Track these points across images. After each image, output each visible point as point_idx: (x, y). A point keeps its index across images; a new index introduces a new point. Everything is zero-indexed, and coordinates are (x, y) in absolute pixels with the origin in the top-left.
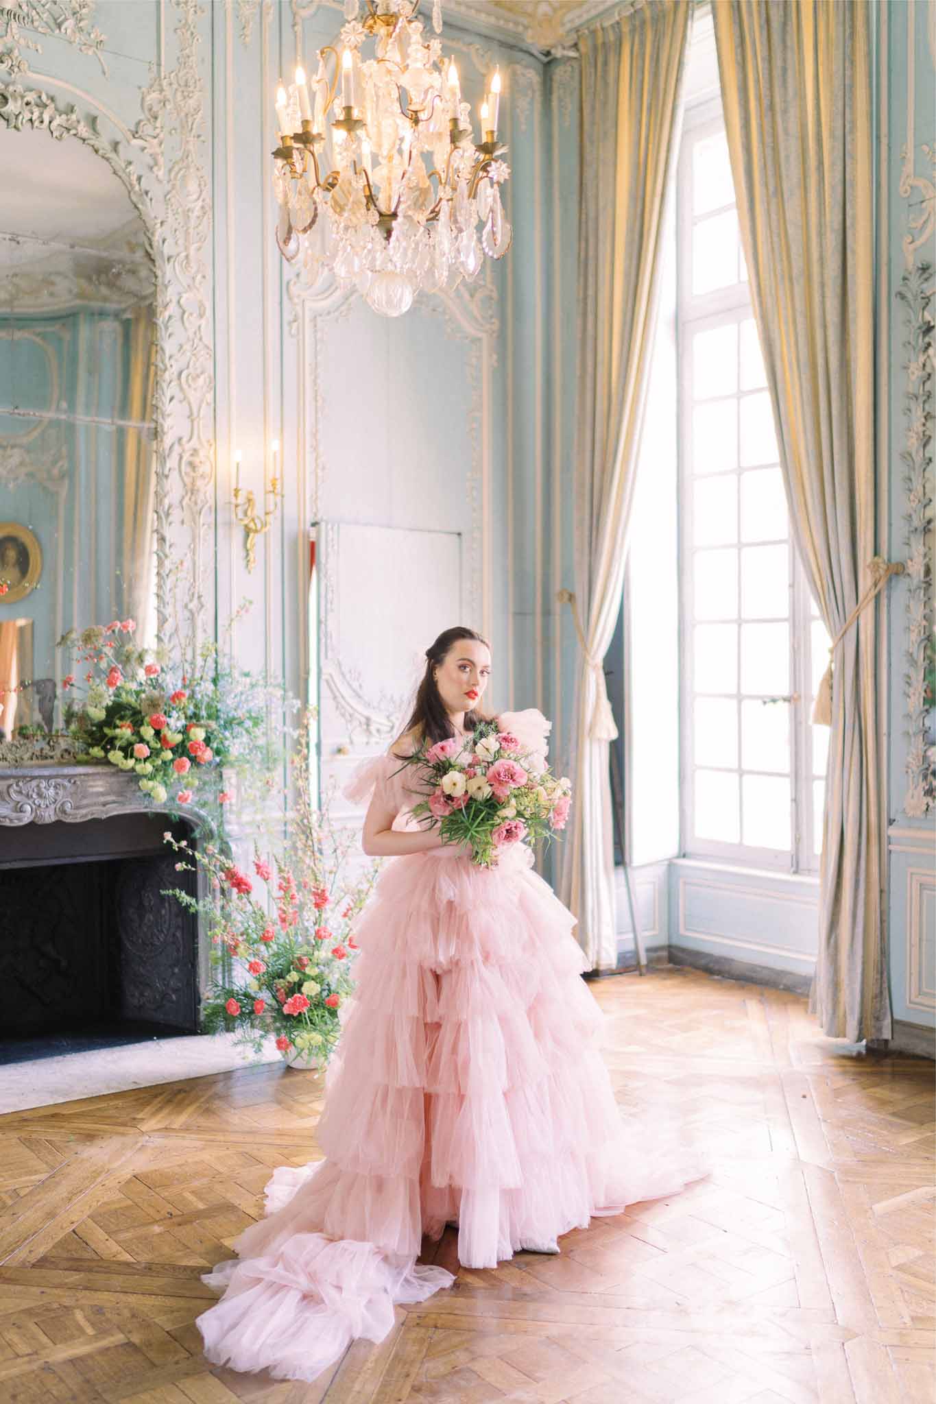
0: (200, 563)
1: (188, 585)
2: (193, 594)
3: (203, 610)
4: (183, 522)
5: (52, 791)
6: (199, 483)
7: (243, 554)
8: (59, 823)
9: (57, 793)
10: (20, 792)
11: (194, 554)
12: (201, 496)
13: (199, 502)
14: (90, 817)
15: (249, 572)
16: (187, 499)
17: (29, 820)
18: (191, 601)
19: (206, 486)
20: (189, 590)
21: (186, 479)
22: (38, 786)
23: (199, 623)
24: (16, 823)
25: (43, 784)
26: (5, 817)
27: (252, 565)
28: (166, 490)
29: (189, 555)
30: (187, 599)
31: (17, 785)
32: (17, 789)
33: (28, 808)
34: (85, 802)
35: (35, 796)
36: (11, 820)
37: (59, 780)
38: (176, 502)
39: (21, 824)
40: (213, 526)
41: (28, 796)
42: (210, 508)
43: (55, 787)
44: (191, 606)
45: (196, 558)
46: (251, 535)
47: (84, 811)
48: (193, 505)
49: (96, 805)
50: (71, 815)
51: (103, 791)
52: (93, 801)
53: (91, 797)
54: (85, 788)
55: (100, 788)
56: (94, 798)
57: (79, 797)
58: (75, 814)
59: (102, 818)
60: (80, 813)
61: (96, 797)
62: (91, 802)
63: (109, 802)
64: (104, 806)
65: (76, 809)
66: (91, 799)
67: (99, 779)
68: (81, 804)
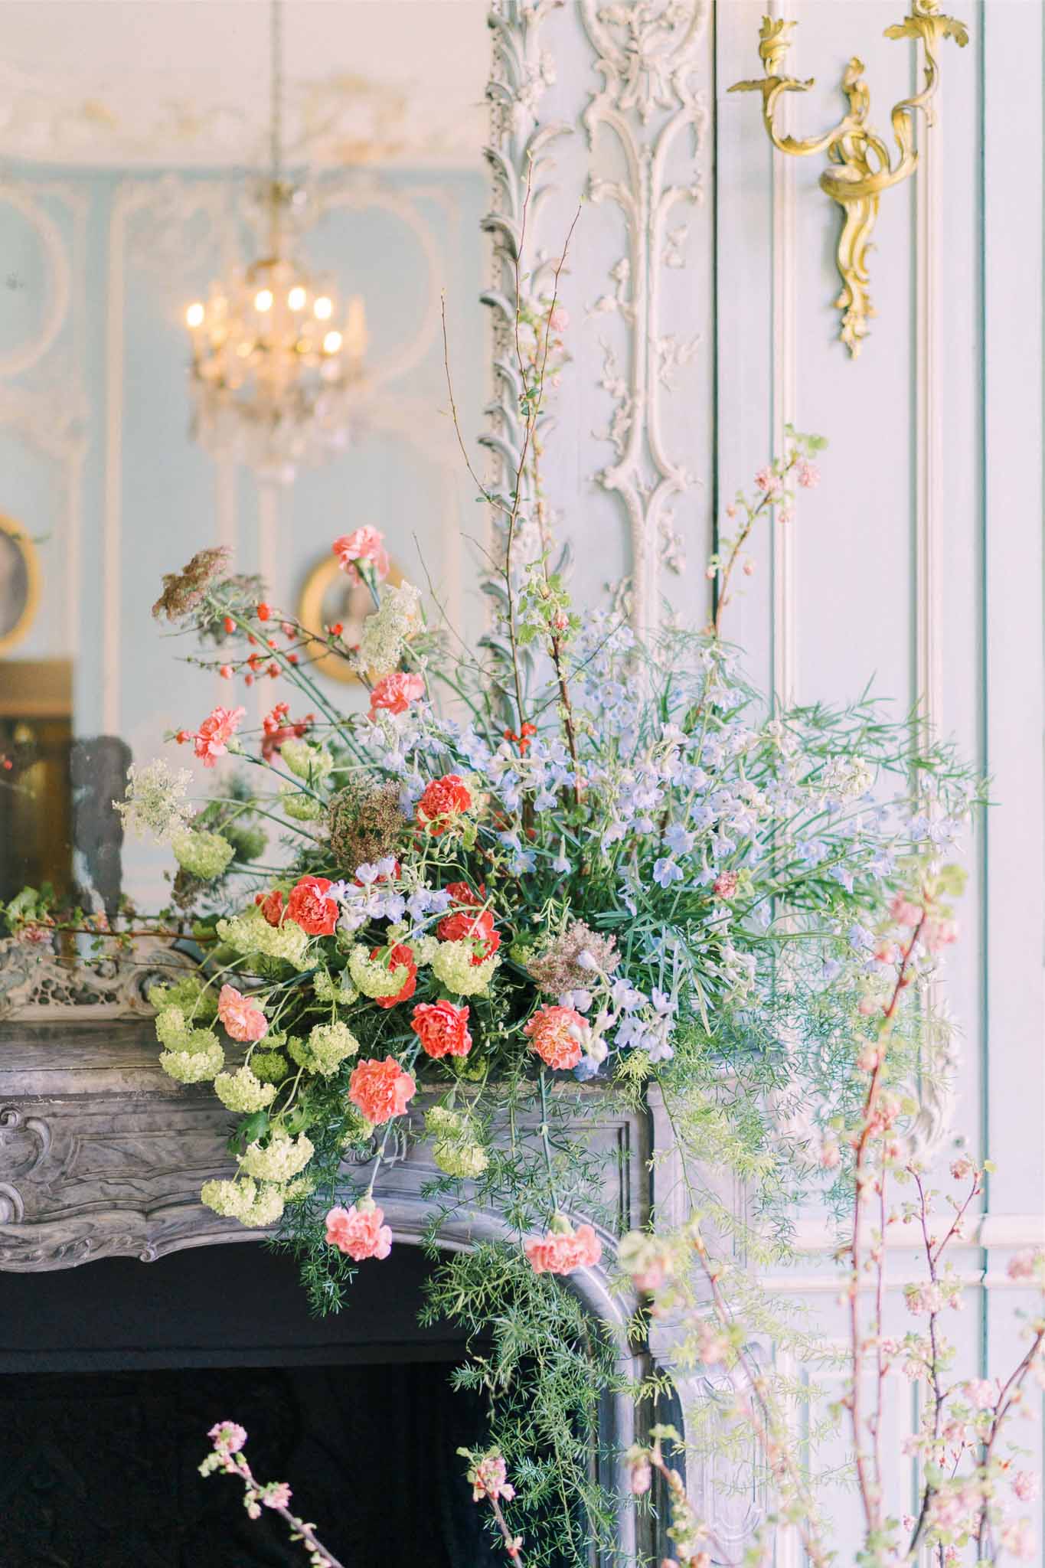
0: (653, 319)
1: (609, 404)
2: (628, 434)
3: (663, 492)
4: (589, 188)
6: (648, 43)
7: (826, 288)
11: (631, 298)
12: (659, 89)
13: (650, 107)
14: (87, 1256)
15: (850, 352)
16: (603, 103)
18: (619, 461)
19: (680, 48)
20: (612, 424)
21: (597, 30)
23: (649, 538)
27: (856, 324)
28: (520, 77)
29: (610, 303)
30: (603, 454)
34: (73, 1195)
38: (563, 114)
40: (704, 196)
42: (693, 127)
44: (619, 478)
45: (640, 308)
46: (855, 211)
47: (57, 1234)
48: (626, 123)
49: (115, 1207)
50: (10, 1247)
51: (152, 1158)
52: (106, 1194)
53: (100, 1180)
54: (76, 1143)
55: (137, 1145)
56: (110, 1181)
57: (51, 1177)
58: (26, 1242)
59: (142, 1258)
60: (50, 1236)
61: (121, 1181)
62: (99, 1195)
63: (172, 1199)
64: (147, 1214)
65: (30, 1223)
66: (101, 1184)
67: (134, 1112)
68: (55, 1205)
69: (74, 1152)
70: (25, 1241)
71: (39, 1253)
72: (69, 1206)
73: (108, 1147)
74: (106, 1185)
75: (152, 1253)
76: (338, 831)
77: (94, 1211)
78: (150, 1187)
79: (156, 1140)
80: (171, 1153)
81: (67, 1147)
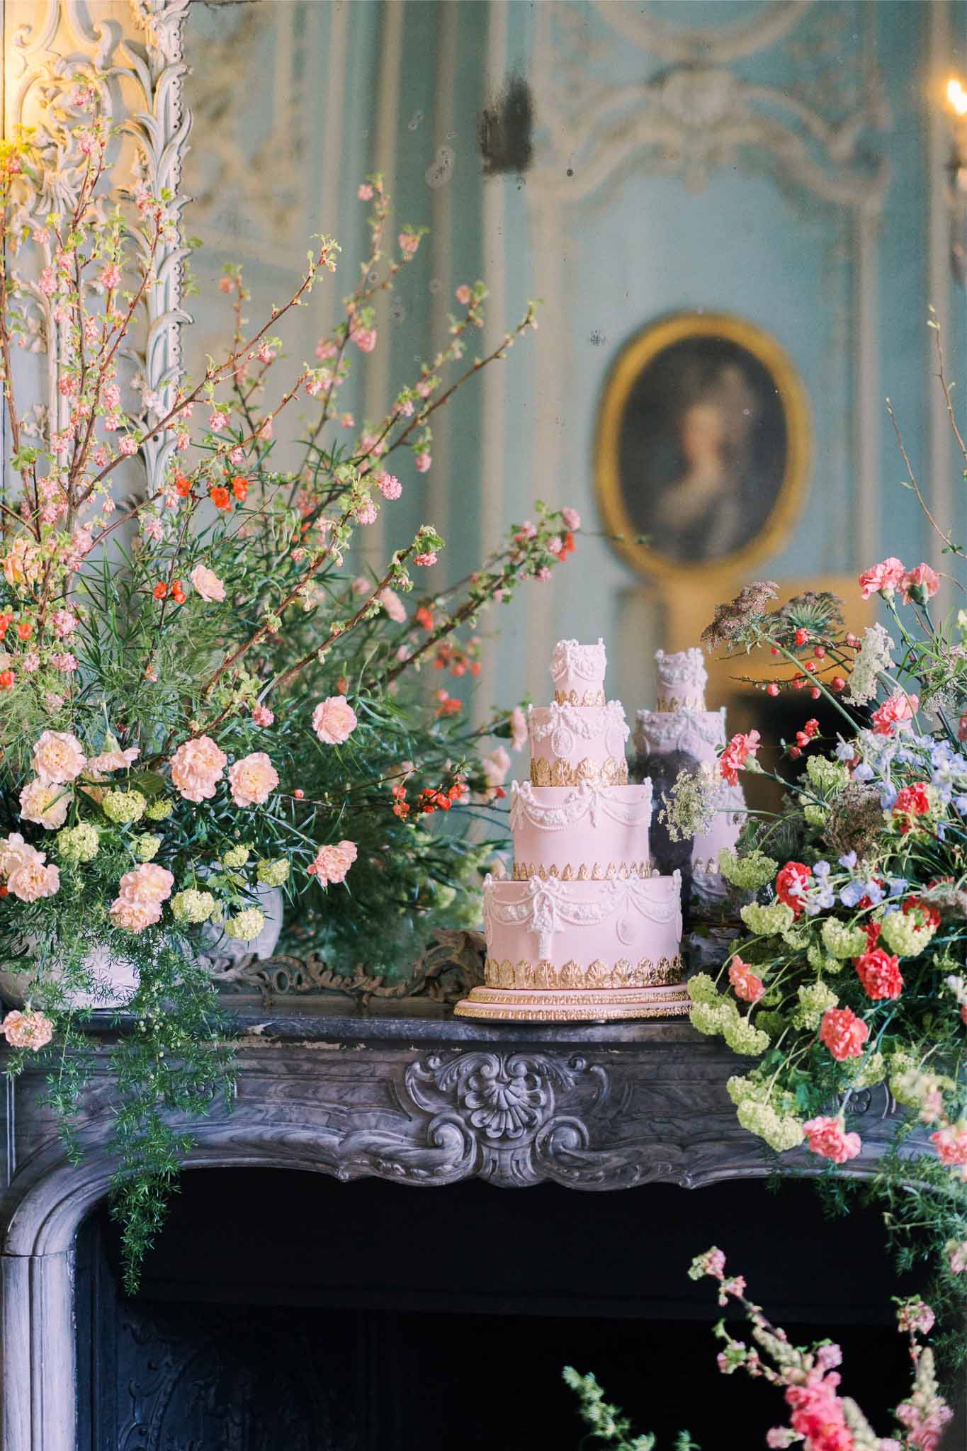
5: (518, 1093)
8: (547, 1191)
9: (535, 1098)
10: (430, 1088)
14: (638, 1180)
17: (458, 1175)
22: (477, 1073)
24: (422, 1178)
25: (494, 1068)
26: (390, 1158)
31: (425, 1068)
32: (425, 1076)
33: (452, 1136)
34: (627, 1130)
35: (471, 1102)
36: (407, 1167)
37: (541, 1059)
39: (437, 1181)
41: (460, 1105)
43: (531, 1084)
47: (614, 1158)
49: (660, 1140)
50: (578, 1168)
51: (688, 1101)
52: (653, 1131)
53: (649, 1118)
54: (630, 1088)
55: (678, 1090)
56: (657, 1120)
57: (611, 1114)
58: (591, 1164)
59: (680, 1184)
60: (608, 1160)
61: (664, 1120)
62: (647, 1130)
63: (705, 1136)
64: (683, 1147)
65: (594, 1150)
66: (648, 1122)
67: (674, 1063)
68: (613, 1137)
69: (628, 1095)
70: (589, 1163)
71: (601, 1174)
72: (624, 1139)
73: (657, 1092)
74: (653, 1124)
75: (689, 1180)
76: (837, 830)
77: (645, 1142)
78: (687, 1126)
79: (692, 1087)
80: (704, 1099)
81: (623, 1089)
